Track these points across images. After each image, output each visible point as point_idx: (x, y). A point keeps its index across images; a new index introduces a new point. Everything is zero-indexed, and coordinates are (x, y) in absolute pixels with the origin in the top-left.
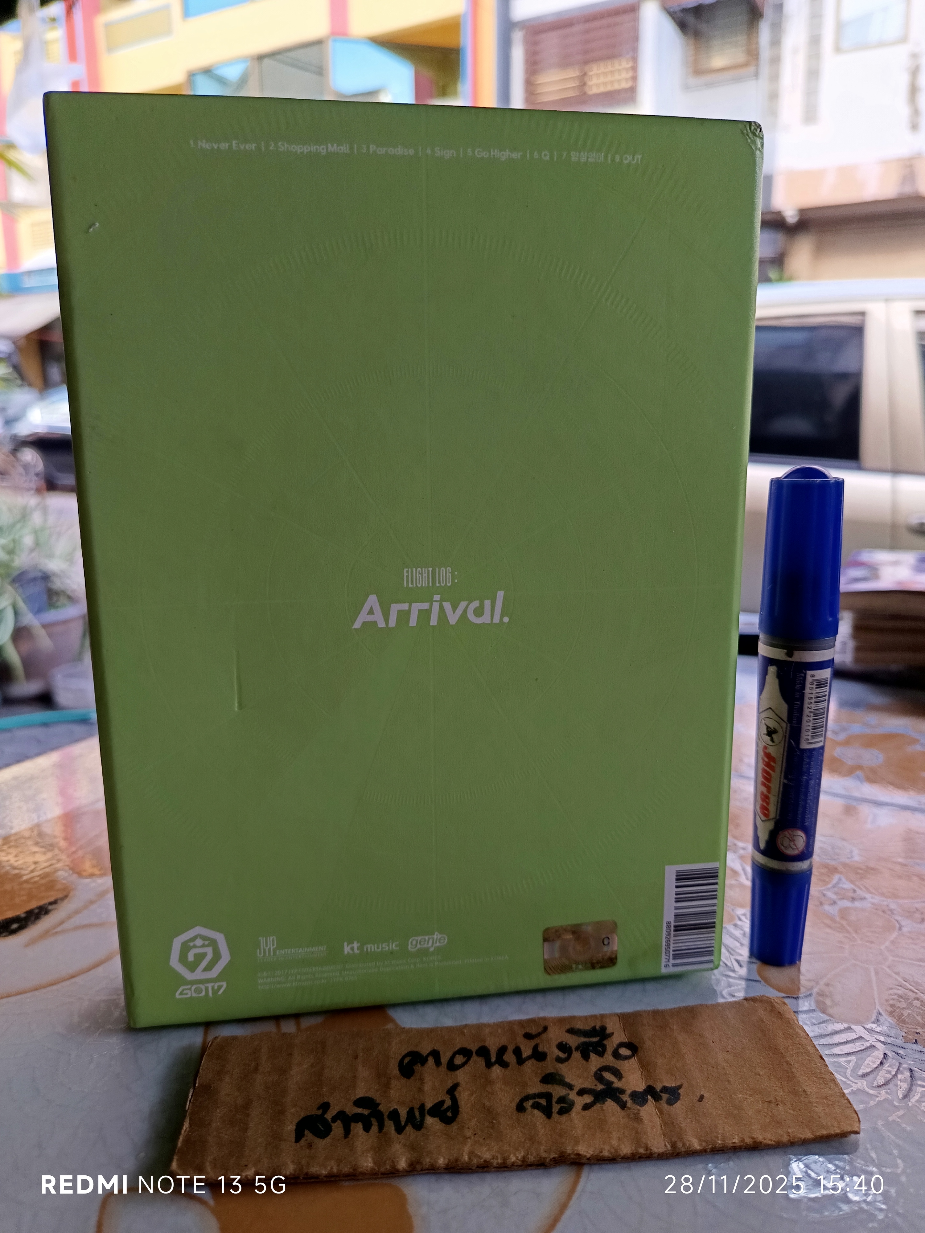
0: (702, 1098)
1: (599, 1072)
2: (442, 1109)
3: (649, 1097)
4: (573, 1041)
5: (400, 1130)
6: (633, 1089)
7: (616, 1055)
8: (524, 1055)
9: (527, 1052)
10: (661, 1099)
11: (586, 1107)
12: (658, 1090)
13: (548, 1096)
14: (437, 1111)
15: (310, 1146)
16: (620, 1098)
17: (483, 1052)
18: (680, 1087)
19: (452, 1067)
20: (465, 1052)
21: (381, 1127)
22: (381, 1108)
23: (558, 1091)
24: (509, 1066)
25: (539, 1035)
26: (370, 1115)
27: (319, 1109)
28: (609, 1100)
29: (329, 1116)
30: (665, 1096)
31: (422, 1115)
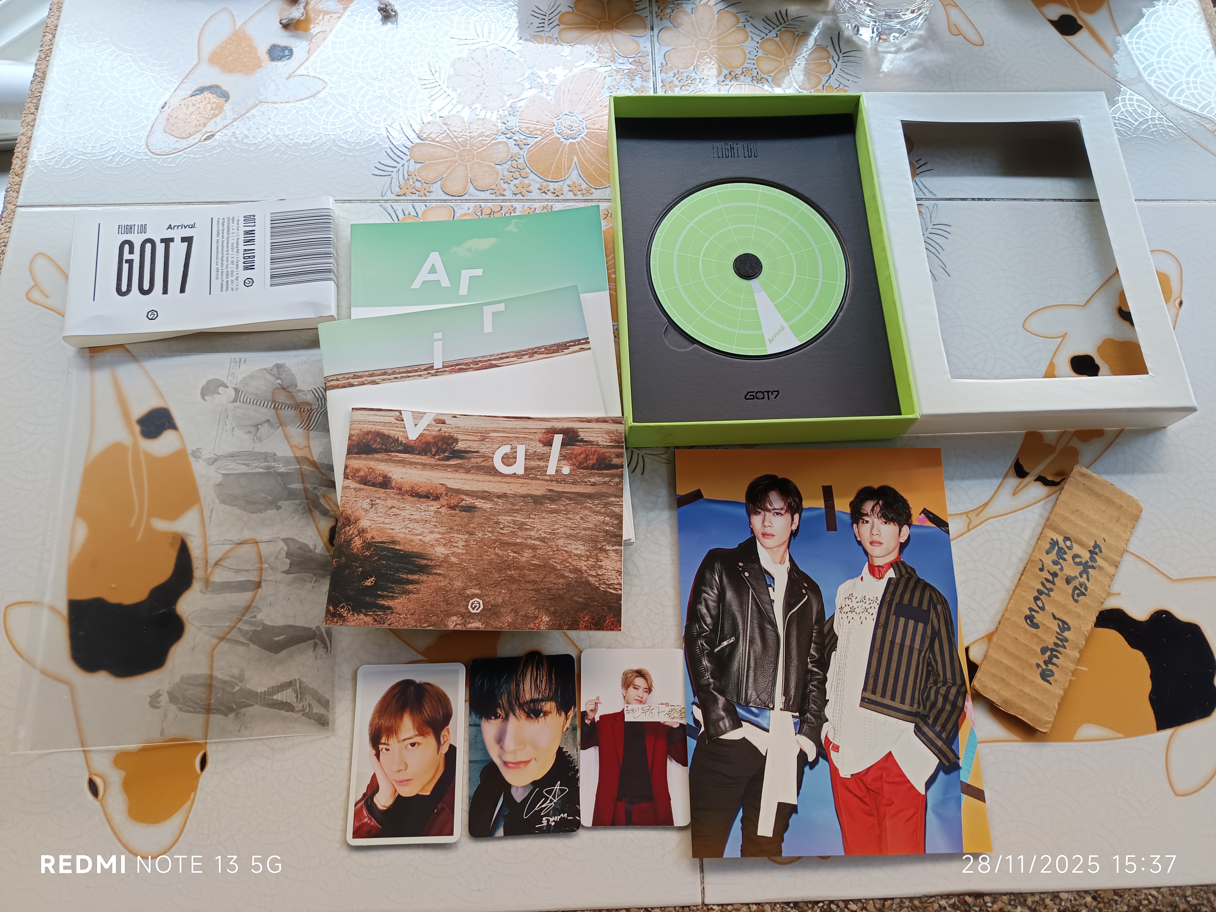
0: (1104, 539)
1: (1074, 561)
2: (1062, 627)
3: (1094, 555)
4: (1054, 556)
5: (1065, 647)
6: (1089, 557)
7: (1069, 548)
8: (1052, 580)
10: (1098, 553)
11: (1088, 579)
12: (1093, 549)
13: (1076, 588)
14: (1062, 629)
15: (1056, 681)
17: (1040, 592)
18: (1096, 541)
19: (1043, 609)
20: (1037, 598)
21: (1059, 652)
22: (1050, 647)
23: (1076, 583)
24: (1053, 589)
25: (1043, 565)
26: (1051, 652)
27: (1038, 668)
28: (1089, 570)
29: (1044, 667)
30: (1097, 550)
31: (1061, 635)
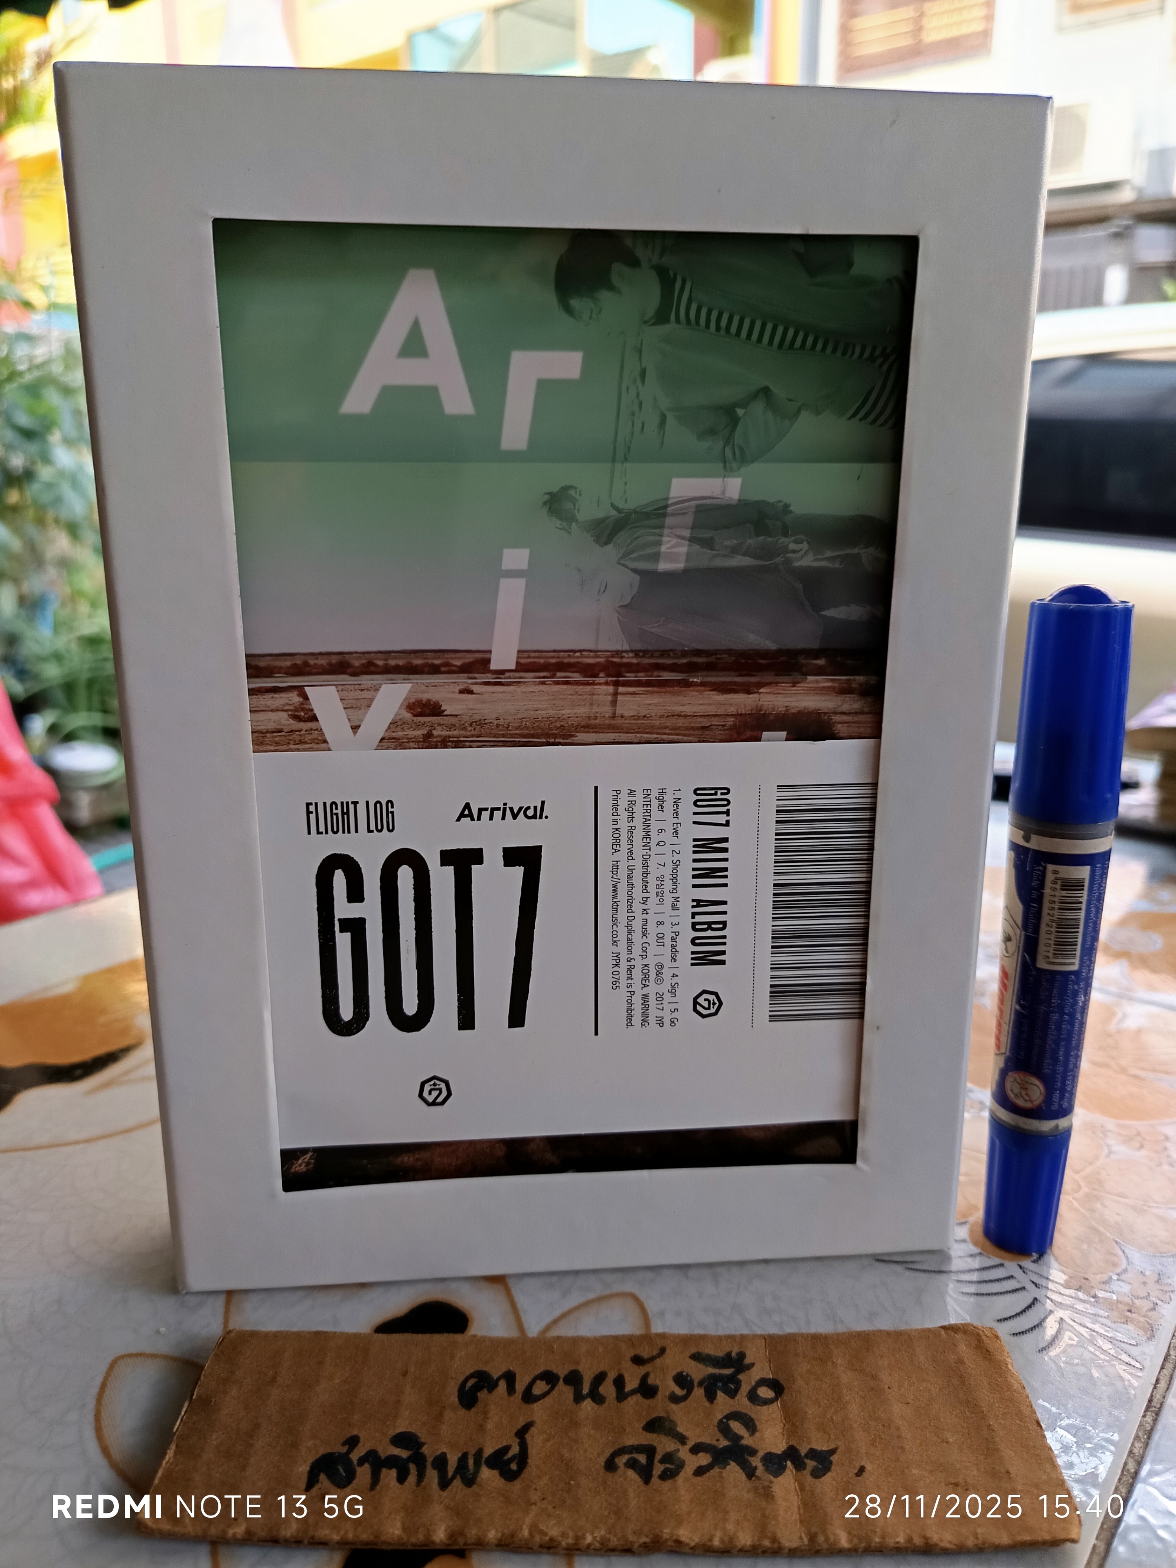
0: (862, 1470)
1: (725, 1421)
2: (505, 1458)
3: (789, 1463)
4: (698, 1372)
5: (444, 1484)
6: (768, 1450)
7: (753, 1397)
8: (628, 1388)
9: (631, 1384)
10: (805, 1468)
11: (700, 1471)
12: (803, 1454)
13: (650, 1451)
14: (498, 1461)
16: (748, 1461)
17: (573, 1379)
18: (833, 1451)
19: (529, 1397)
20: (549, 1378)
21: (421, 1477)
22: (425, 1450)
23: (665, 1444)
24: (604, 1402)
25: (652, 1359)
26: (409, 1459)
27: (344, 1444)
28: (733, 1464)
29: (355, 1456)
30: (811, 1464)
31: (477, 1464)
